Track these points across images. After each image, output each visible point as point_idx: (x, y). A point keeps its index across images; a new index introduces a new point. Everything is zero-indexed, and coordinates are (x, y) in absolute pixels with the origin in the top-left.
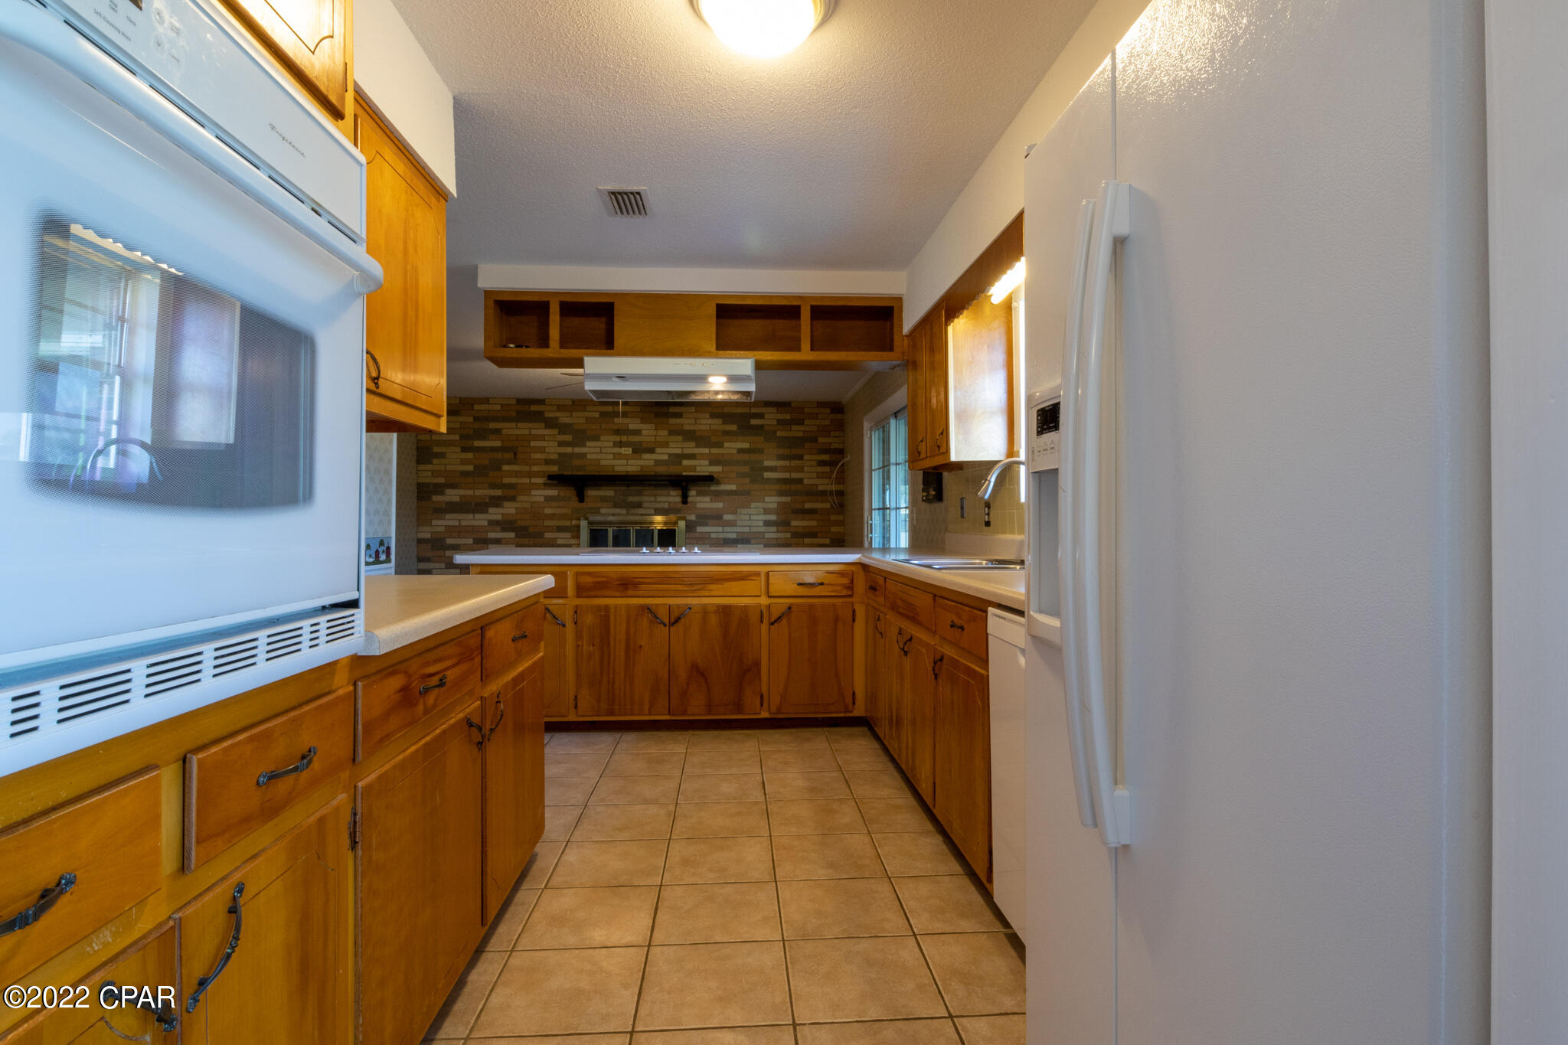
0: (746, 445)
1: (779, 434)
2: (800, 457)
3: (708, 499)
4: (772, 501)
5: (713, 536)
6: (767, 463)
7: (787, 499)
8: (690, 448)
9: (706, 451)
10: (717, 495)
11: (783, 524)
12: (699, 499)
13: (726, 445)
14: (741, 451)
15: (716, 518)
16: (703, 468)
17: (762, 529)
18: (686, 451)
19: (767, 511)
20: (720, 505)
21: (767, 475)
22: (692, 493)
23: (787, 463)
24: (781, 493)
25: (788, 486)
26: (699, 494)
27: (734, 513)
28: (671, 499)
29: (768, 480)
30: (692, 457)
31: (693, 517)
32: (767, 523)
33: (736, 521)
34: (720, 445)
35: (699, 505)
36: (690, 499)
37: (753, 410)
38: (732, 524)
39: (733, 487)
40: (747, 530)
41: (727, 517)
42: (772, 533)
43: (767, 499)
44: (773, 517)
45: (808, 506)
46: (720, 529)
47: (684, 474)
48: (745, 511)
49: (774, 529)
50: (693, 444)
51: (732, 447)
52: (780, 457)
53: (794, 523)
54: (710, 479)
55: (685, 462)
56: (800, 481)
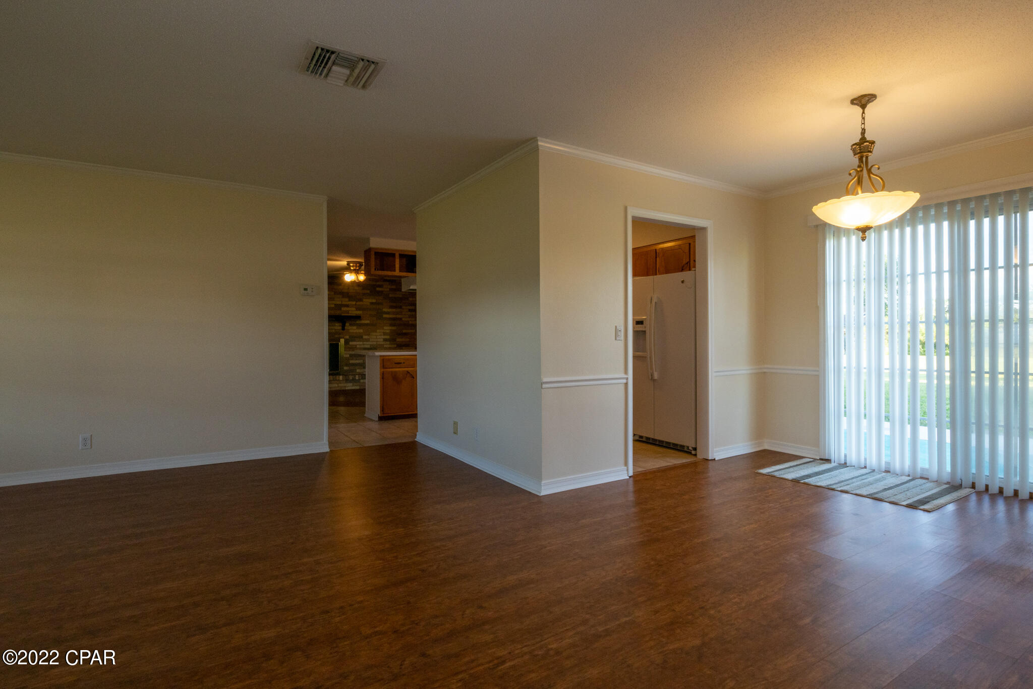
0: (374, 301)
1: (391, 296)
2: (401, 307)
3: (355, 328)
4: (387, 329)
5: (358, 346)
6: (384, 310)
7: (394, 328)
8: (345, 301)
9: (354, 303)
10: (360, 326)
11: (392, 340)
12: (350, 327)
13: (364, 300)
14: (372, 303)
15: (359, 337)
16: (353, 312)
17: (382, 343)
18: (344, 303)
19: (385, 334)
20: (361, 331)
21: (385, 316)
22: (347, 324)
23: (394, 310)
24: (391, 325)
25: (394, 321)
26: (350, 325)
27: (369, 335)
28: (336, 328)
29: (386, 318)
30: (347, 306)
31: (347, 337)
32: (385, 340)
33: (369, 339)
34: (361, 300)
35: (351, 331)
36: (346, 328)
37: (378, 283)
38: (368, 340)
39: (368, 322)
40: (375, 343)
41: (365, 337)
42: (387, 345)
43: (385, 328)
44: (388, 337)
45: (404, 331)
46: (361, 343)
47: (343, 315)
48: (374, 334)
49: (388, 343)
50: (347, 300)
51: (367, 301)
52: (391, 307)
53: (398, 340)
54: (358, 317)
55: (344, 309)
56: (401, 319)
